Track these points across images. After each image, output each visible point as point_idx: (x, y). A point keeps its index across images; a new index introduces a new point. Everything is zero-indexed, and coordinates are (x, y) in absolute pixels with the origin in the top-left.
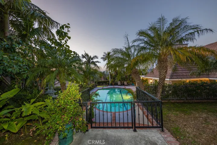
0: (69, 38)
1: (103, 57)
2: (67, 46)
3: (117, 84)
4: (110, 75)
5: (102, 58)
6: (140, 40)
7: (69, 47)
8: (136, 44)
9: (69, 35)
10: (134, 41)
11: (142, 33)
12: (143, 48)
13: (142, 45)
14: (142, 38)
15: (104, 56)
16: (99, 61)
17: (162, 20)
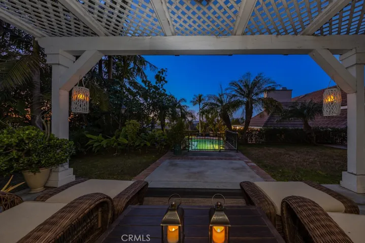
0: (166, 82)
1: (192, 100)
2: (163, 89)
3: (208, 135)
4: (201, 123)
5: (191, 102)
6: (231, 89)
7: (165, 90)
8: (228, 92)
9: (166, 80)
10: (227, 89)
11: (233, 84)
12: (234, 96)
13: (234, 93)
14: (232, 87)
15: (194, 99)
16: (187, 105)
17: (249, 74)
